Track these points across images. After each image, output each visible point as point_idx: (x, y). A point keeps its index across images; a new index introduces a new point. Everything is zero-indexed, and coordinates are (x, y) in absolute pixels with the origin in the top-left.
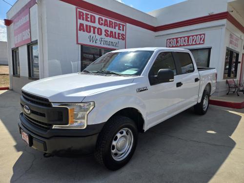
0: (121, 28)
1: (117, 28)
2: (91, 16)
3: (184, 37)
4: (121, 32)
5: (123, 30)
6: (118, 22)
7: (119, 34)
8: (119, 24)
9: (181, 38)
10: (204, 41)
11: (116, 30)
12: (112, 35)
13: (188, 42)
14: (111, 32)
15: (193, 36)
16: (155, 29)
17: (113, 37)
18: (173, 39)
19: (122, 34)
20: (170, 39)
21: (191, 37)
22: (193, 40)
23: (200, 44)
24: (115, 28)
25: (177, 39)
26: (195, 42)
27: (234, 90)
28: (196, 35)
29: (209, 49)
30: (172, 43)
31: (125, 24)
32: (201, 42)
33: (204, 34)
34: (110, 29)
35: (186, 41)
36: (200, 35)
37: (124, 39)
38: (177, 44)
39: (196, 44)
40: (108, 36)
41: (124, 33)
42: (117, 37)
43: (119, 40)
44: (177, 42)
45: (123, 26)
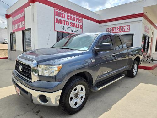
0: (80, 21)
1: (78, 21)
2: (63, 14)
3: (117, 27)
4: (80, 24)
5: (81, 23)
6: (78, 18)
7: (78, 25)
8: (79, 19)
9: (115, 28)
10: (129, 29)
11: (77, 23)
12: (74, 25)
13: (120, 30)
14: (74, 24)
15: (123, 27)
16: (100, 22)
17: (75, 27)
18: (111, 28)
19: (80, 25)
20: (109, 28)
21: (122, 27)
22: (123, 29)
23: (127, 31)
24: (76, 21)
25: (113, 28)
26: (124, 30)
27: (147, 59)
28: (125, 26)
29: (133, 35)
30: (110, 30)
31: (82, 19)
32: (128, 30)
33: (130, 26)
34: (73, 22)
35: (119, 30)
36: (127, 26)
37: (81, 28)
38: (113, 31)
39: (125, 32)
40: (72, 26)
41: (81, 24)
42: (77, 26)
43: (79, 29)
44: (113, 30)
45: (81, 20)
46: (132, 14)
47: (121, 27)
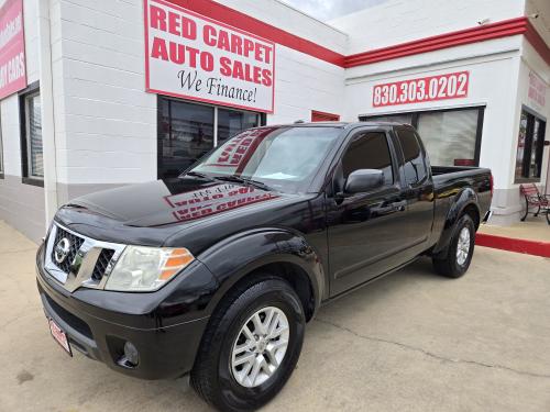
0: (263, 56)
1: (252, 54)
3: (417, 81)
4: (263, 65)
5: (267, 61)
6: (254, 41)
7: (256, 69)
8: (258, 46)
9: (409, 82)
10: (465, 88)
11: (250, 60)
12: (238, 71)
13: (427, 92)
14: (238, 64)
15: (438, 78)
16: (346, 62)
17: (242, 78)
18: (389, 85)
19: (265, 71)
20: (381, 86)
21: (436, 80)
22: (440, 87)
23: (456, 96)
24: (247, 55)
25: (398, 84)
26: (445, 91)
28: (448, 76)
29: (481, 109)
30: (386, 94)
31: (271, 46)
32: (460, 92)
33: (467, 73)
34: (234, 57)
35: (422, 90)
36: (457, 75)
37: (268, 83)
38: (398, 96)
39: (447, 97)
40: (228, 74)
41: (269, 67)
42: (252, 76)
43: (257, 85)
44: (400, 92)
45: (268, 49)
46: (475, 25)
47: (431, 78)
